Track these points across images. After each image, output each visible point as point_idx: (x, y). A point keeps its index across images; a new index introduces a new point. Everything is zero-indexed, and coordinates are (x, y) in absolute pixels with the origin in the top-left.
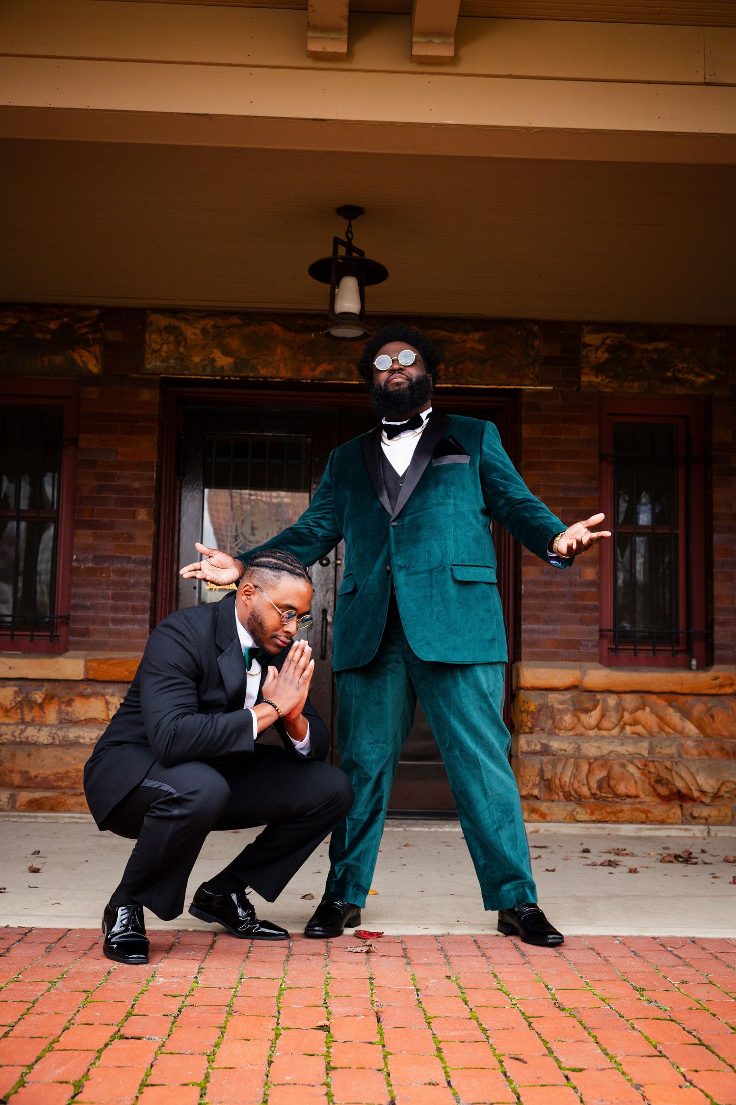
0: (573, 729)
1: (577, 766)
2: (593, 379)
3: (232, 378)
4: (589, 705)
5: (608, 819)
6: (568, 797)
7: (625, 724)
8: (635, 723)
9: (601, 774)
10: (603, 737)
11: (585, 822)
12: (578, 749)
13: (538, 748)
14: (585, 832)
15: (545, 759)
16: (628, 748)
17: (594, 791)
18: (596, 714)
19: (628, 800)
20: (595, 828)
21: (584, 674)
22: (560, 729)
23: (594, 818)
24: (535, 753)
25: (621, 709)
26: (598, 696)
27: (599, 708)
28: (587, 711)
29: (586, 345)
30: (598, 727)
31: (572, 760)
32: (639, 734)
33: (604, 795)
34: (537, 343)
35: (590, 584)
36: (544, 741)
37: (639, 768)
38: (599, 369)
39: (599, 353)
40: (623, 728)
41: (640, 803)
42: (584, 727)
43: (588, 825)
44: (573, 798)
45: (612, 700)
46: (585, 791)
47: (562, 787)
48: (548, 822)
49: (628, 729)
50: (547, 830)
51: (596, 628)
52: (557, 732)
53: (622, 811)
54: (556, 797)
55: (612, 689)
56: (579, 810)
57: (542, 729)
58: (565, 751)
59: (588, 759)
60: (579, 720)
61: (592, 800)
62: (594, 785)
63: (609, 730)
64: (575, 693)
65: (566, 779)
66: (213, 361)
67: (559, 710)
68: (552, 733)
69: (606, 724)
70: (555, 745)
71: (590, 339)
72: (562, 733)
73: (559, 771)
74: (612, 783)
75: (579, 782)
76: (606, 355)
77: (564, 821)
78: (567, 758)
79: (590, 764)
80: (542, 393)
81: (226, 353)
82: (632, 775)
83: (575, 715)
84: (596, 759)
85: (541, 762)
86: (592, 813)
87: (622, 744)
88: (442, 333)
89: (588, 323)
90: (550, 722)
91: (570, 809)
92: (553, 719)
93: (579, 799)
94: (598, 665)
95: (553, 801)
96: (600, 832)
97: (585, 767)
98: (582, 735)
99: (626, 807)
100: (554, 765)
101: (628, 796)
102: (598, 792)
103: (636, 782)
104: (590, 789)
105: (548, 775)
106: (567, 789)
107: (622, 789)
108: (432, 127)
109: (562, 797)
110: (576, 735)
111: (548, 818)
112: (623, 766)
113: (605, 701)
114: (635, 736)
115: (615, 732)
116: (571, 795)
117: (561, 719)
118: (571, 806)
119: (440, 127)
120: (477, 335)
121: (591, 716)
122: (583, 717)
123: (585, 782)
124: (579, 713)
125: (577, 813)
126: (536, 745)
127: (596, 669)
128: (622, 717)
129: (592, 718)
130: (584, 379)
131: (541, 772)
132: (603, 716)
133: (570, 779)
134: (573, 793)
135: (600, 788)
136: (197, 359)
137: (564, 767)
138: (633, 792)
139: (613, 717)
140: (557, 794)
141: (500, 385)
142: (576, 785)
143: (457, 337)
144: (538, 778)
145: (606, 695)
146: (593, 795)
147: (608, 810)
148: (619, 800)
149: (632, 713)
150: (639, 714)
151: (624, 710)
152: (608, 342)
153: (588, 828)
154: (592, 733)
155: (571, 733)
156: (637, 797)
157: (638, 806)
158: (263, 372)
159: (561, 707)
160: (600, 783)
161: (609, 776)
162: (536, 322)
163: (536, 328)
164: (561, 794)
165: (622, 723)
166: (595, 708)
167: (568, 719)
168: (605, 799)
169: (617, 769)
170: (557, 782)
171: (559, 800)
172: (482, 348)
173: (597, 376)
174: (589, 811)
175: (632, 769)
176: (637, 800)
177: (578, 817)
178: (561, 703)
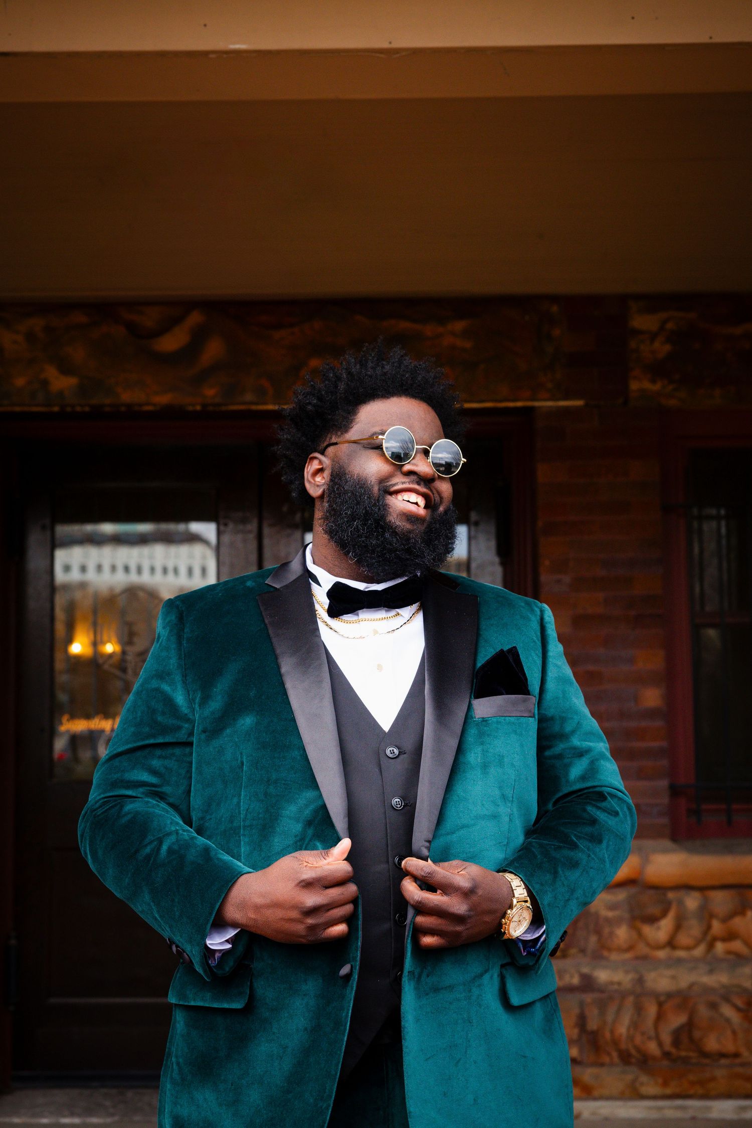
0: (630, 948)
1: (639, 1009)
2: (647, 385)
3: (78, 409)
4: (654, 910)
5: (692, 1092)
6: (625, 1058)
7: (715, 939)
8: (730, 936)
9: (678, 1020)
10: (680, 961)
11: (655, 1098)
12: (640, 981)
13: (576, 981)
14: (654, 1115)
15: (588, 998)
16: (721, 979)
17: (668, 1047)
18: (666, 925)
19: (723, 1061)
20: (670, 1108)
21: (646, 861)
22: (610, 950)
23: (668, 1091)
24: (571, 989)
25: (706, 914)
26: (671, 895)
27: (671, 915)
28: (652, 920)
29: (636, 332)
30: (671, 944)
31: (631, 999)
32: (738, 956)
33: (683, 1054)
34: (556, 332)
35: (652, 714)
36: (585, 970)
37: (739, 1009)
38: (657, 370)
39: (657, 345)
40: (711, 946)
41: (743, 1065)
42: (648, 944)
43: (660, 1103)
44: (633, 1060)
45: (692, 902)
46: (652, 1048)
47: (615, 1042)
48: (595, 1099)
49: (720, 947)
50: (594, 1114)
51: (664, 783)
52: (605, 953)
53: (713, 1079)
54: (607, 1059)
55: (693, 883)
56: (644, 1078)
57: (583, 951)
58: (619, 984)
59: (656, 995)
60: (640, 934)
61: (666, 1063)
62: (667, 1039)
63: (688, 948)
64: (633, 890)
65: (622, 1030)
66: (45, 383)
67: (608, 921)
68: (598, 957)
69: (683, 939)
70: (603, 976)
71: (642, 322)
72: (614, 956)
73: (610, 1017)
74: (697, 1034)
75: (643, 1034)
76: (667, 348)
77: (621, 1097)
78: (623, 995)
79: (660, 1005)
80: (567, 410)
81: (66, 369)
82: (728, 1021)
83: (632, 926)
84: (670, 995)
85: (582, 1005)
86: (665, 1084)
87: (711, 972)
88: (404, 325)
89: (638, 297)
90: (593, 939)
91: (629, 1077)
92: (598, 932)
93: (644, 1062)
94: (668, 843)
95: (602, 1065)
96: (679, 1114)
97: (652, 1010)
98: (644, 958)
99: (720, 1073)
100: (602, 1006)
101: (723, 1055)
102: (673, 1051)
103: (734, 1033)
104: (660, 1044)
105: (592, 1025)
106: (623, 1046)
107: (712, 1044)
108: (212, 56)
109: (616, 1059)
110: (637, 958)
111: (596, 1093)
112: (713, 1006)
113: (681, 903)
114: (731, 957)
115: (699, 951)
116: (629, 1055)
117: (611, 934)
118: (631, 1073)
119: (225, 56)
120: (459, 326)
121: (659, 928)
122: (648, 930)
123: (652, 1033)
124: (638, 924)
125: (642, 1084)
126: (572, 977)
127: (665, 851)
128: (709, 927)
129: (662, 930)
130: (634, 386)
131: (582, 1021)
132: (678, 926)
133: (628, 1029)
134: (633, 1052)
135: (676, 1042)
136: (20, 382)
137: (619, 1010)
138: (730, 1047)
139: (694, 928)
140: (609, 1054)
141: (501, 401)
142: (638, 1039)
143: (429, 330)
144: (576, 1031)
145: (681, 894)
146: (666, 1055)
147: (691, 1077)
148: (707, 1061)
149: (725, 920)
150: (738, 923)
151: (712, 916)
152: (670, 326)
153: (660, 1109)
154: (661, 954)
155: (627, 956)
156: (736, 1055)
157: (740, 1070)
158: (127, 397)
159: (610, 914)
160: (677, 1036)
161: (690, 1025)
162: (554, 299)
163: (555, 309)
164: (615, 1054)
165: (709, 938)
166: (664, 914)
167: (622, 933)
168: (685, 1060)
169: (703, 1011)
170: (608, 1035)
171: (612, 1064)
172: (468, 345)
173: (653, 381)
174: (660, 1081)
175: (727, 1011)
176: (738, 1061)
177: (644, 1090)
178: (612, 907)
